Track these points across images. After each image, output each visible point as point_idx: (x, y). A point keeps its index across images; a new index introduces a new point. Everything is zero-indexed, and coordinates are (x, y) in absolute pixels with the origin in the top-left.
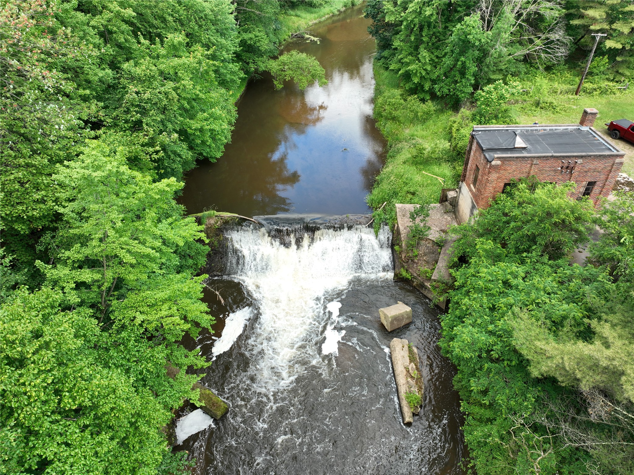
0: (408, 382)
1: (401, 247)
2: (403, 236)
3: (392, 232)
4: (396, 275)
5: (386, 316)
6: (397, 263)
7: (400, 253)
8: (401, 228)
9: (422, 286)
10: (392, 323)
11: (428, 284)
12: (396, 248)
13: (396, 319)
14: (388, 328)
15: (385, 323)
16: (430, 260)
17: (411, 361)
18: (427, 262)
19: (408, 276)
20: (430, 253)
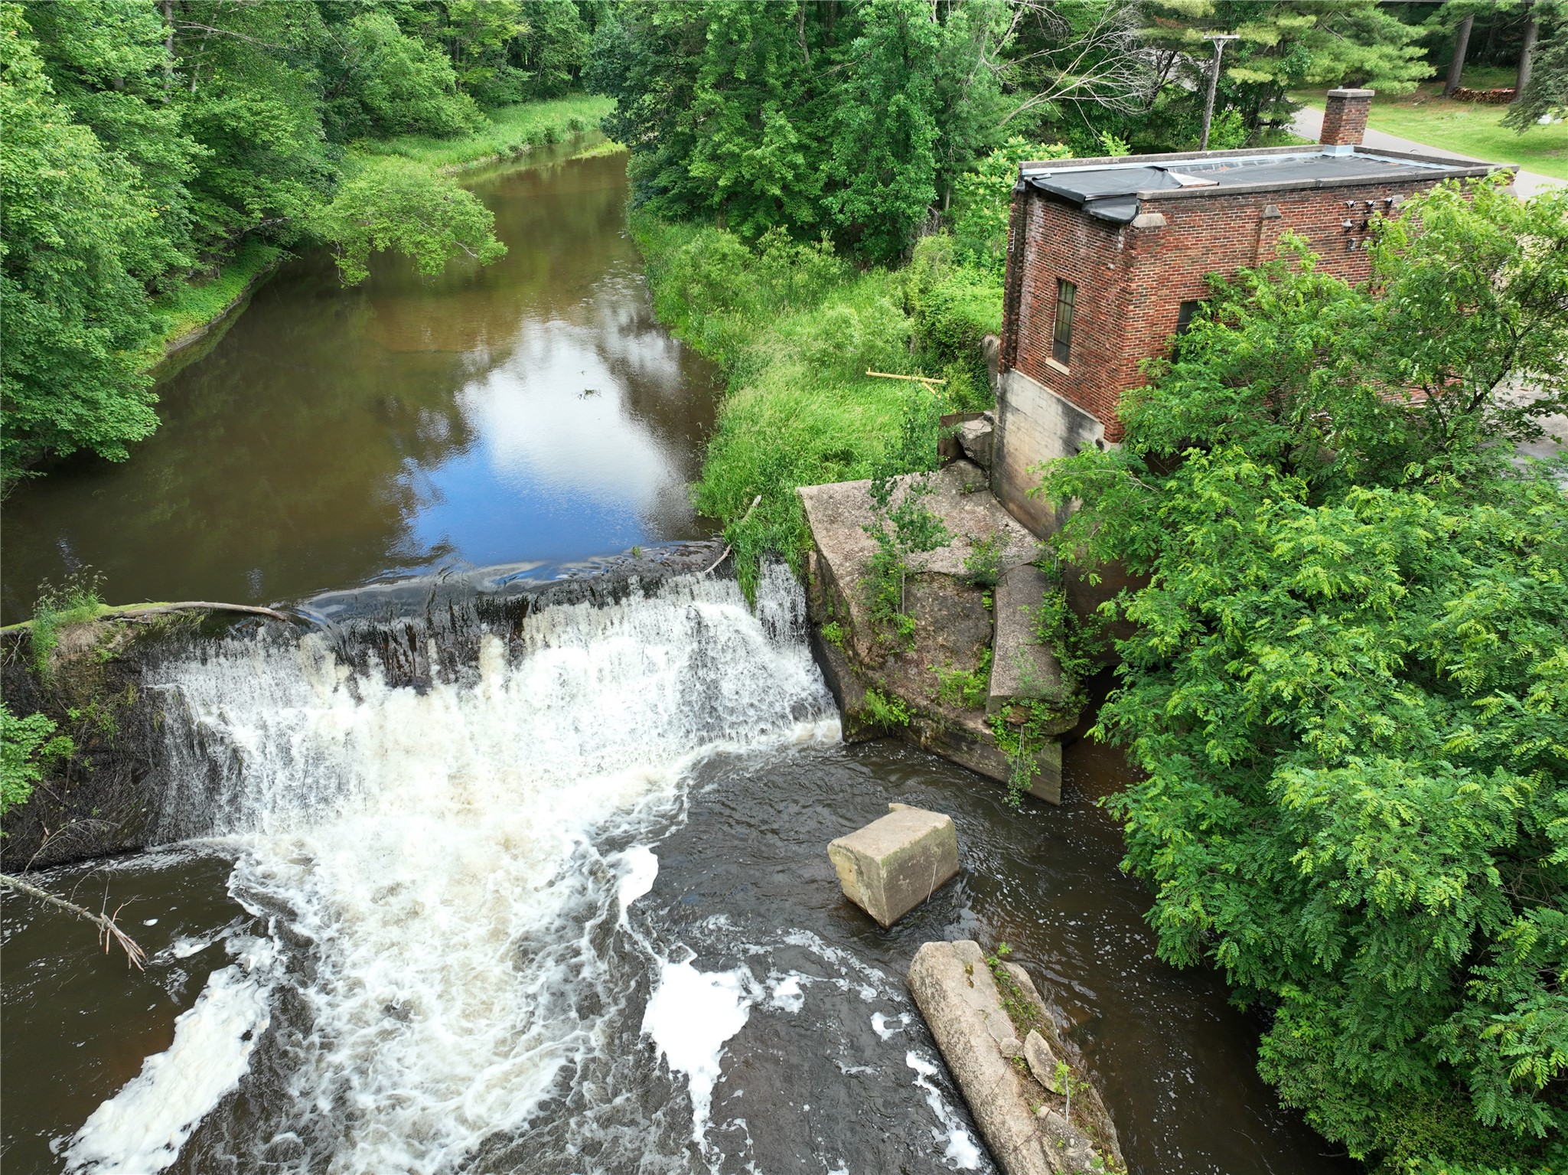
0: (1042, 1125)
1: (845, 621)
2: (848, 582)
3: (804, 580)
4: (849, 720)
5: (862, 865)
6: (845, 681)
7: (849, 643)
8: (833, 558)
9: (957, 736)
10: (892, 886)
11: (976, 724)
12: (830, 631)
16: (962, 642)
18: (954, 652)
19: (898, 714)
20: (954, 618)
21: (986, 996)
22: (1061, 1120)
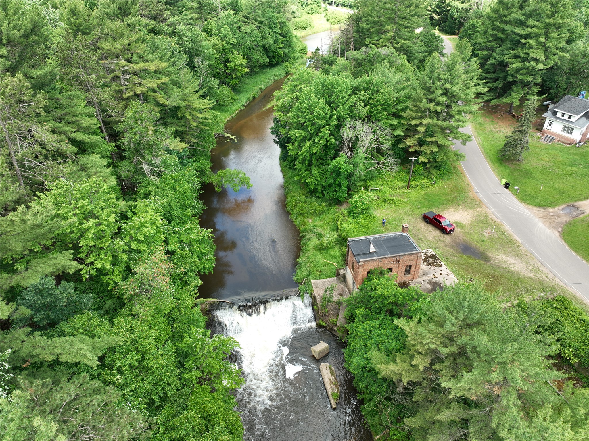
0: (331, 387)
1: (317, 307)
2: (318, 300)
3: (311, 297)
4: (317, 324)
5: (315, 352)
6: (317, 317)
7: (318, 310)
8: (316, 295)
9: (332, 329)
10: (319, 355)
11: (335, 328)
12: (315, 307)
13: (321, 352)
14: (317, 358)
15: (315, 355)
16: (335, 313)
17: (332, 375)
18: (333, 315)
19: (324, 324)
20: (334, 309)
21: (328, 371)
22: (334, 386)
